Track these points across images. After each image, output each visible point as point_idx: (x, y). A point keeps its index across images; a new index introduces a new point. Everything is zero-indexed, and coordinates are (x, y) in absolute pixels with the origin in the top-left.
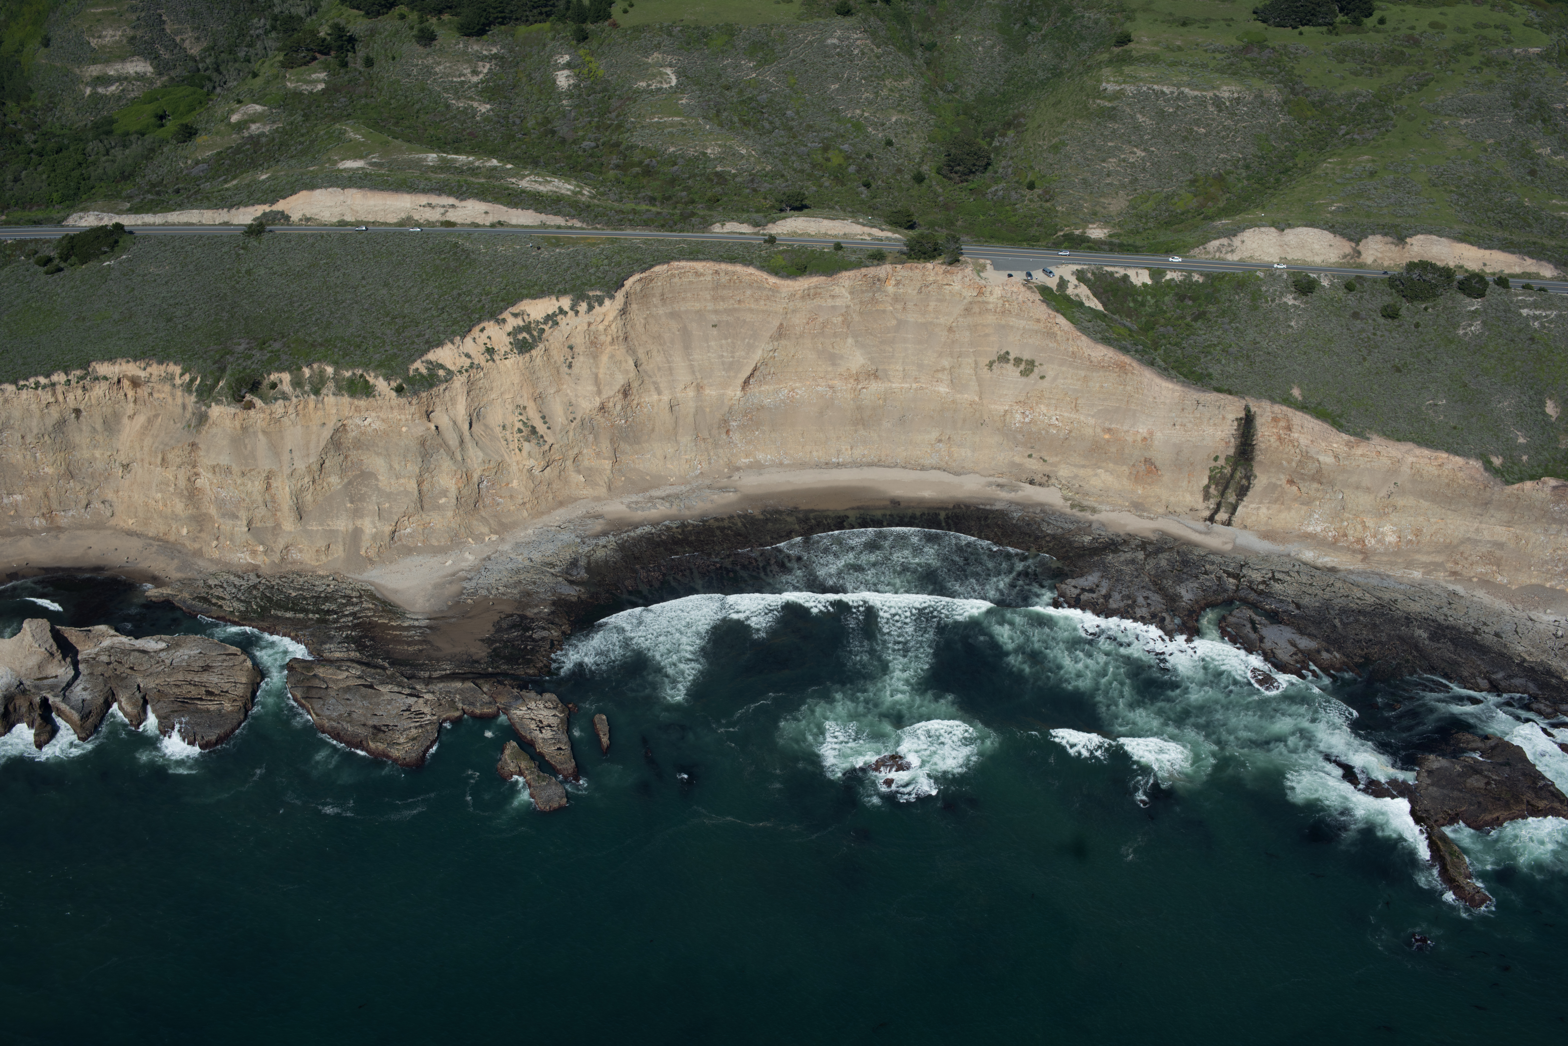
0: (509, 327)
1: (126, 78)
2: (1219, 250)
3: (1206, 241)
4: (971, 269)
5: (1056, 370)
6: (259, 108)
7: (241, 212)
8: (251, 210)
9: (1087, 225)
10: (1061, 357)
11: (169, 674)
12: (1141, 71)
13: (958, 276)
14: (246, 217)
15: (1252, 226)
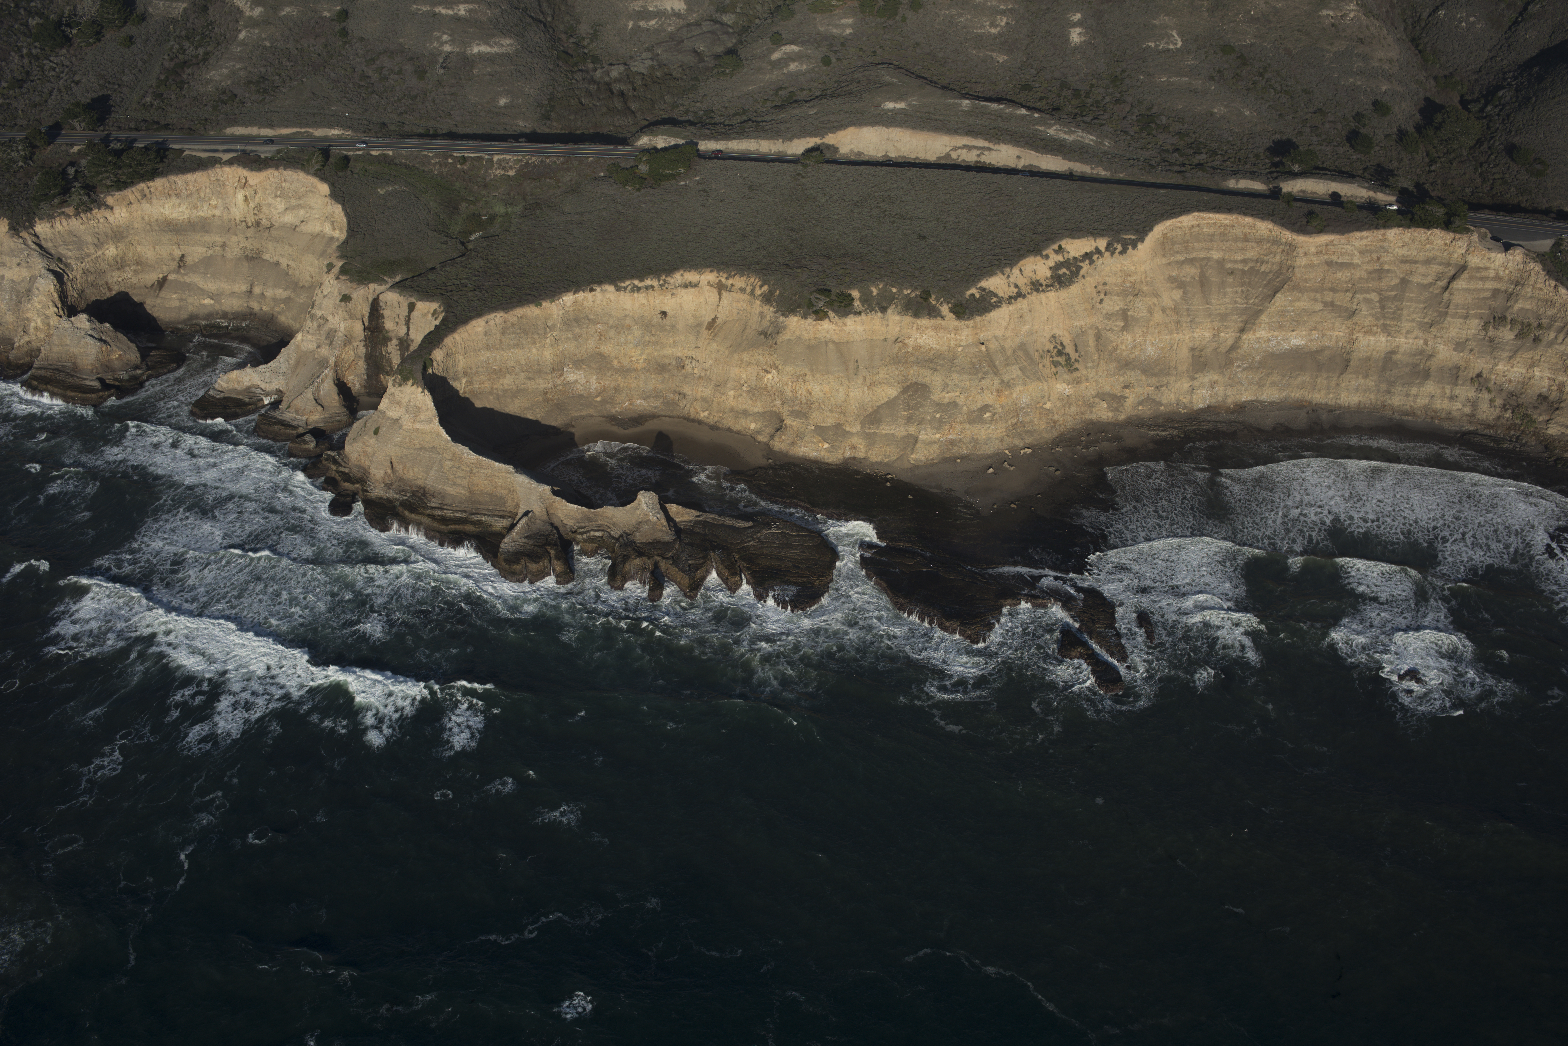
0: (1051, 263)
1: (664, 15)
4: (1475, 237)
5: (1552, 336)
6: (795, 49)
7: (795, 143)
8: (803, 142)
10: (1558, 324)
11: (758, 548)
13: (1462, 243)
14: (799, 148)
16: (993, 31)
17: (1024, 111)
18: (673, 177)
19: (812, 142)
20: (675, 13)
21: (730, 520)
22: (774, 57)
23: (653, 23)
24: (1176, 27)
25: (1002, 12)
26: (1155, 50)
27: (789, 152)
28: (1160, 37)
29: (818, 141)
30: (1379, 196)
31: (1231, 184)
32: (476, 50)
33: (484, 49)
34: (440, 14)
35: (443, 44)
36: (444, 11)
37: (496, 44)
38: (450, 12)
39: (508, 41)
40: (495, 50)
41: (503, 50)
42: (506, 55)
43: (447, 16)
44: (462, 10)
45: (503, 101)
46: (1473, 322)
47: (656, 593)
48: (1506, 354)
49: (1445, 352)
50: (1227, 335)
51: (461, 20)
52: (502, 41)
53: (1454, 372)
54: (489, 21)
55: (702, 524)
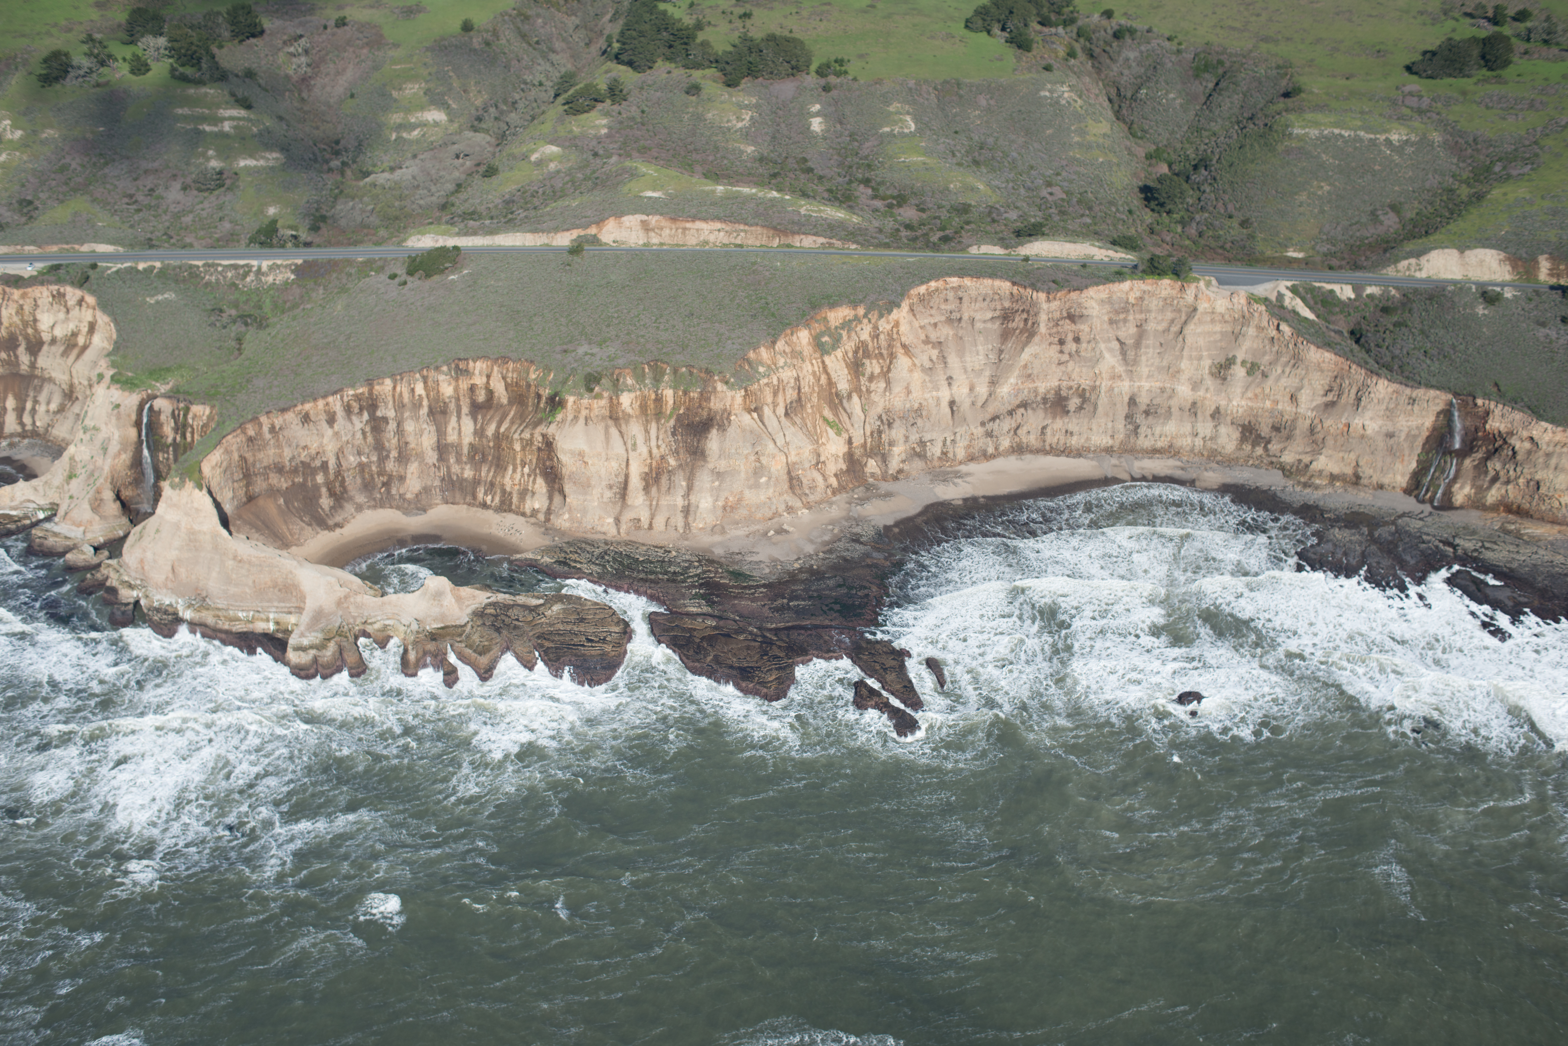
0: (814, 332)
1: (425, 125)
2: (1408, 269)
3: (1397, 261)
4: (1202, 284)
5: (1279, 371)
6: (554, 149)
7: (559, 235)
8: (567, 234)
9: (1286, 247)
10: (1284, 359)
11: (551, 625)
12: (1320, 117)
13: (1191, 291)
14: (564, 240)
15: (1435, 248)
16: (740, 125)
17: (775, 194)
18: (442, 272)
19: (575, 234)
20: (436, 124)
21: (521, 599)
22: (534, 157)
23: (416, 133)
24: (908, 113)
25: (746, 107)
26: (891, 135)
27: (554, 243)
28: (895, 123)
29: (581, 232)
30: (1111, 253)
31: (974, 250)
32: (242, 163)
33: (251, 162)
34: (204, 131)
35: (208, 159)
36: (208, 128)
37: (263, 158)
38: (215, 129)
39: (274, 155)
40: (262, 163)
41: (271, 163)
42: (272, 168)
43: (211, 133)
44: (227, 126)
45: (272, 211)
46: (1207, 363)
47: (451, 678)
48: (1239, 391)
49: (1184, 391)
50: (982, 390)
51: (226, 136)
52: (268, 155)
53: (1193, 409)
54: (254, 136)
55: (494, 605)
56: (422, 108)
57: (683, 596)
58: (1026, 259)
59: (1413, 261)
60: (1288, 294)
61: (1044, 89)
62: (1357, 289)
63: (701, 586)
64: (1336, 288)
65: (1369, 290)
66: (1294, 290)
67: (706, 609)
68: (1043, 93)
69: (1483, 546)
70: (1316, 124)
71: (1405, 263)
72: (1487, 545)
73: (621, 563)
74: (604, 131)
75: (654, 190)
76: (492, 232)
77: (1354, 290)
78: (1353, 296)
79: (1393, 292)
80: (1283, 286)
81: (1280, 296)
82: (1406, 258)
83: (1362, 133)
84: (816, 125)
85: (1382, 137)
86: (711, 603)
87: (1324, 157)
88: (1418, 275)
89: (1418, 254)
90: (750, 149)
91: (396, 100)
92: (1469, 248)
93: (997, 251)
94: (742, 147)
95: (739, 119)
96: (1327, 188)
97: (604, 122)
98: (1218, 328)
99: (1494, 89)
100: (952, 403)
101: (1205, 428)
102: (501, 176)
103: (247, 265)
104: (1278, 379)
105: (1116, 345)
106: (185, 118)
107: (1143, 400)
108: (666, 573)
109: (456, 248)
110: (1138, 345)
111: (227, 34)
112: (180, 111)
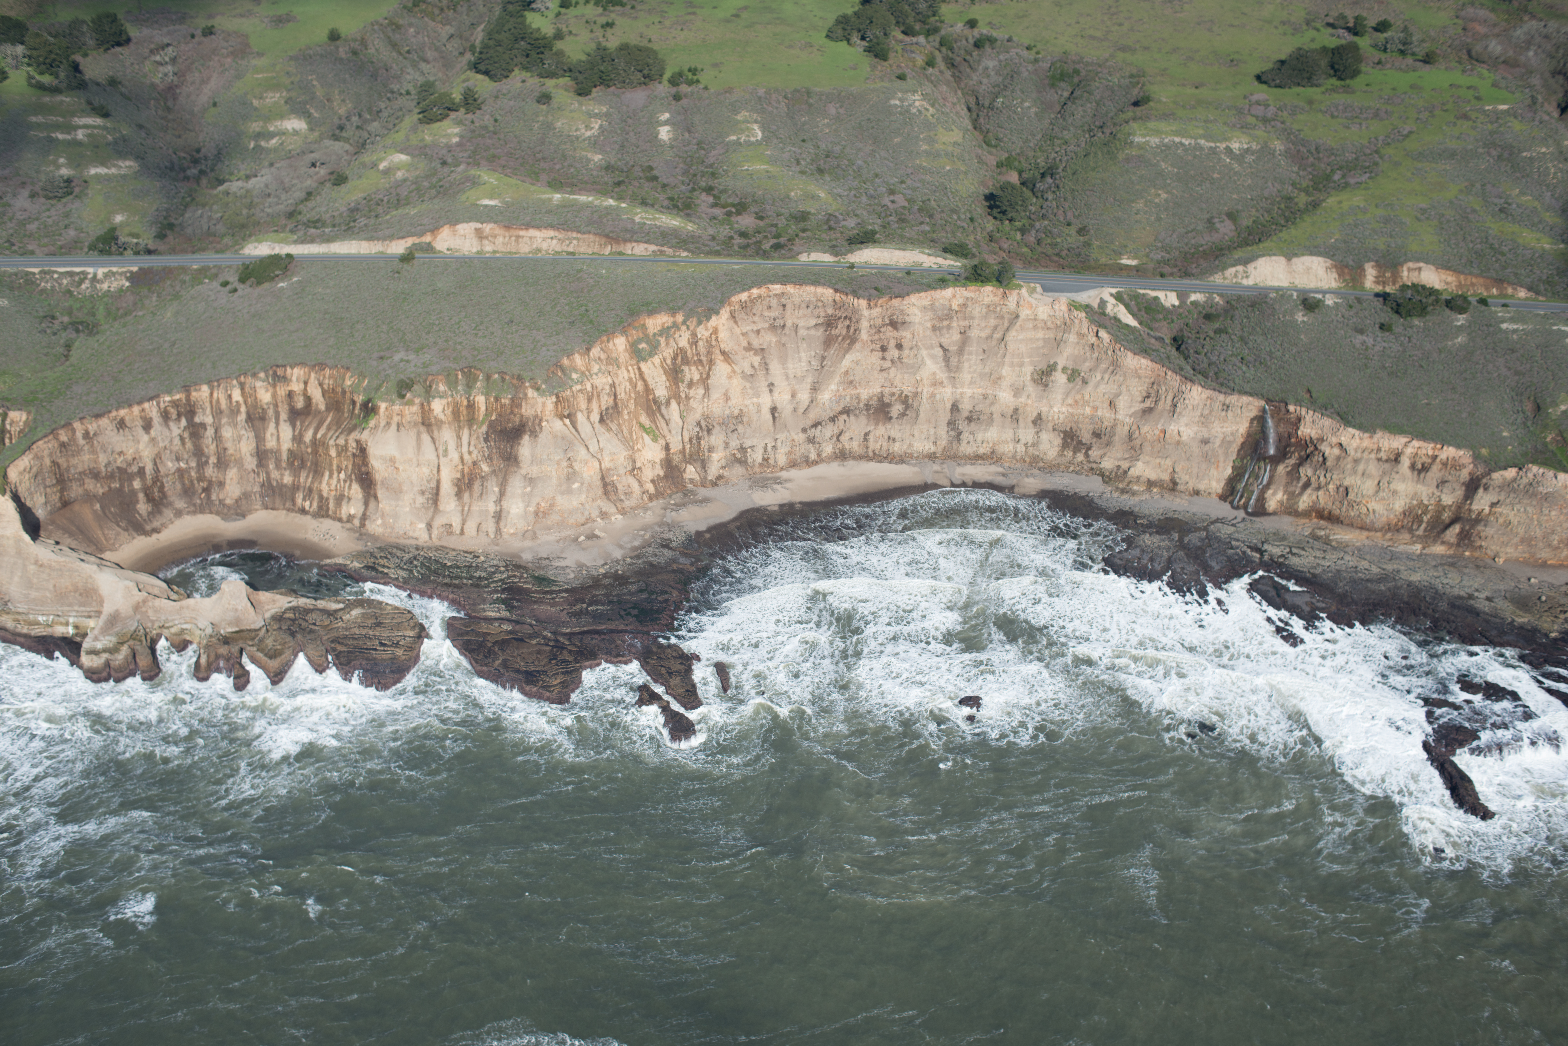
0: (631, 339)
1: (284, 134)
2: (1236, 276)
3: (1224, 268)
4: (1024, 291)
5: (1099, 377)
6: (403, 157)
7: (394, 243)
8: (402, 242)
9: (1120, 254)
10: (1103, 366)
11: (347, 629)
12: (1163, 126)
13: (1013, 297)
14: (398, 247)
15: (1263, 255)
16: (588, 134)
17: (611, 202)
18: (272, 279)
19: (410, 242)
20: (296, 132)
21: (321, 604)
22: (382, 166)
23: (274, 141)
24: (756, 122)
25: (596, 116)
26: (738, 143)
27: (389, 251)
28: (742, 131)
29: (416, 240)
30: (940, 260)
31: (803, 258)
32: (93, 171)
33: (102, 170)
34: (57, 139)
35: (59, 167)
36: (60, 136)
37: (115, 166)
38: (68, 137)
39: (128, 163)
40: (113, 171)
41: (123, 172)
42: (124, 177)
43: (64, 140)
44: (80, 135)
45: (119, 219)
46: (1028, 370)
47: (241, 681)
48: (1059, 397)
49: (1006, 398)
50: (804, 396)
51: (79, 144)
52: (120, 163)
53: (1015, 415)
54: (108, 144)
55: (294, 609)
56: (282, 117)
57: (484, 601)
58: (852, 266)
59: (1240, 268)
60: (1112, 301)
61: (894, 98)
62: (1182, 296)
63: (503, 591)
64: (1161, 295)
65: (1194, 297)
66: (1118, 297)
67: (504, 614)
68: (893, 102)
69: (1291, 552)
70: (1157, 132)
71: (1231, 271)
72: (1294, 550)
73: (428, 568)
74: (456, 140)
75: (491, 198)
76: (329, 240)
77: (1178, 297)
78: (1177, 303)
79: (1217, 299)
80: (1107, 293)
81: (1103, 303)
82: (1233, 266)
83: (1202, 142)
84: (665, 133)
85: (1222, 146)
86: (510, 608)
87: (1163, 165)
88: (1245, 282)
89: (1246, 262)
90: (597, 157)
91: (256, 109)
92: (1296, 255)
93: (827, 258)
94: (589, 155)
95: (588, 128)
96: (1164, 196)
97: (457, 130)
98: (1040, 334)
99: (1341, 98)
100: (774, 410)
101: (1027, 434)
102: (350, 185)
103: (83, 273)
104: (1097, 386)
105: (939, 352)
106: (39, 126)
107: (966, 407)
108: (471, 578)
109: (289, 256)
110: (961, 351)
111: (91, 43)
112: (34, 119)
